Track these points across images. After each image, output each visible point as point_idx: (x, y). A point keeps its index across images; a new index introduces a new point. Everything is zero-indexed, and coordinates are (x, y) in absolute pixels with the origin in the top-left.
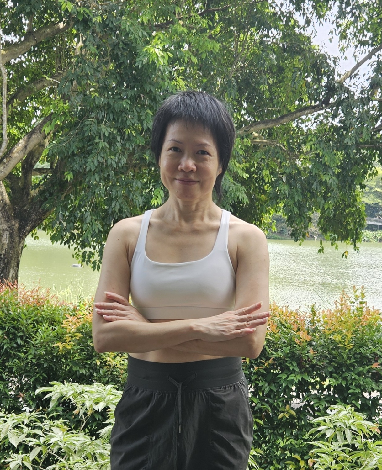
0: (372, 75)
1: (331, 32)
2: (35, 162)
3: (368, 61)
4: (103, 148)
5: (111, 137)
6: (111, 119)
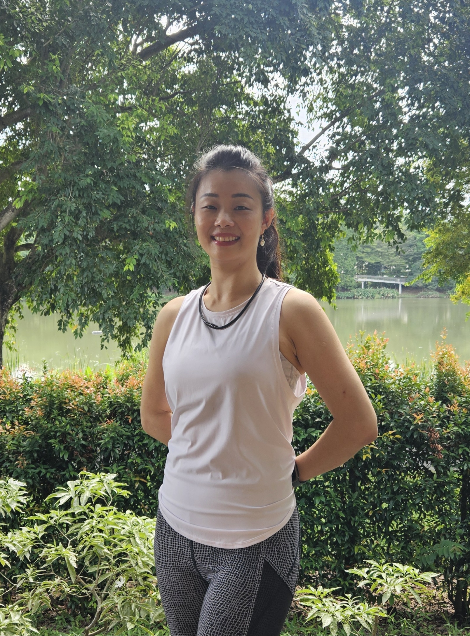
0: (332, 146)
1: (298, 106)
4: (69, 222)
5: (77, 212)
6: (77, 195)
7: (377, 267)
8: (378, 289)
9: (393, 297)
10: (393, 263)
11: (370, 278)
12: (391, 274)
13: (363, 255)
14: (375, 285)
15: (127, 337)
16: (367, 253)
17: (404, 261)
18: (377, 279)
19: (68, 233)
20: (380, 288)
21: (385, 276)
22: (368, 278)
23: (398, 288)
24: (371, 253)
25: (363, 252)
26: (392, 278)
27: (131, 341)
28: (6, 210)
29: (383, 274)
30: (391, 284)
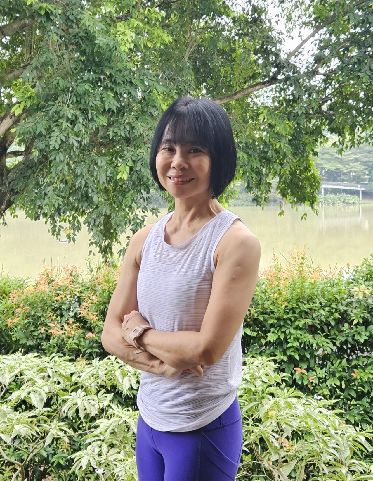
0: (316, 51)
1: (277, 15)
2: (9, 145)
3: (312, 39)
4: (65, 128)
5: (74, 118)
6: (75, 101)
7: (336, 173)
8: (339, 196)
9: (354, 203)
10: (353, 169)
11: (330, 184)
12: (350, 180)
13: (322, 162)
14: (335, 191)
15: (109, 243)
16: (327, 159)
17: (364, 167)
18: (337, 185)
19: (64, 139)
20: (340, 194)
21: (345, 182)
22: (328, 185)
23: (358, 195)
24: (331, 159)
25: (323, 159)
26: (352, 184)
27: (113, 247)
28: (4, 117)
29: (343, 180)
30: (351, 190)
